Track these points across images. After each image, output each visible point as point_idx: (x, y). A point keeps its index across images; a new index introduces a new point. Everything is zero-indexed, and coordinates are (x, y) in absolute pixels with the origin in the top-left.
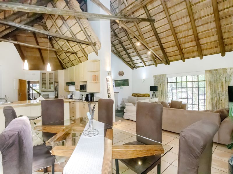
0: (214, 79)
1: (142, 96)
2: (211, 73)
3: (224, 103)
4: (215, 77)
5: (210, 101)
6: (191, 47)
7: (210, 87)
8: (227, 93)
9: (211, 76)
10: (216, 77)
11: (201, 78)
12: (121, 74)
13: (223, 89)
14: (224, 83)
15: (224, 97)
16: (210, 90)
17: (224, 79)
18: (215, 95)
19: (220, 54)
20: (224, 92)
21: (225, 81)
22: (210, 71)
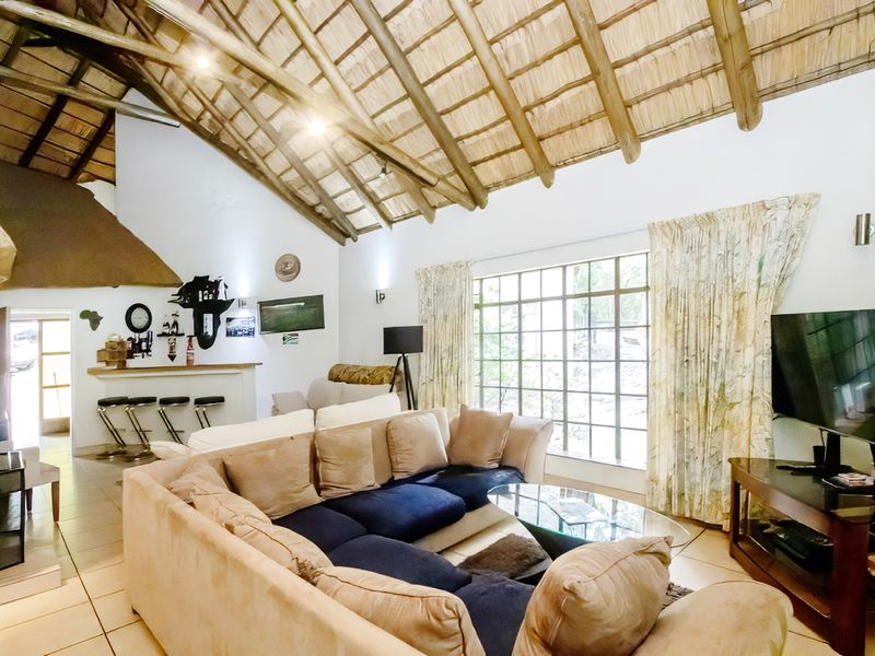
0: (692, 275)
1: (364, 382)
2: (678, 241)
3: (745, 424)
4: (698, 260)
5: (672, 407)
6: (569, 87)
7: (671, 325)
8: (766, 360)
9: (679, 256)
10: (704, 262)
11: (634, 271)
12: (288, 268)
13: (740, 336)
14: (749, 300)
15: (745, 385)
16: (671, 341)
17: (753, 274)
18: (696, 373)
19: (732, 118)
20: (750, 352)
21: (753, 287)
22: (676, 230)
